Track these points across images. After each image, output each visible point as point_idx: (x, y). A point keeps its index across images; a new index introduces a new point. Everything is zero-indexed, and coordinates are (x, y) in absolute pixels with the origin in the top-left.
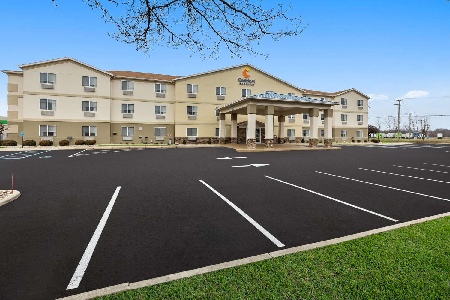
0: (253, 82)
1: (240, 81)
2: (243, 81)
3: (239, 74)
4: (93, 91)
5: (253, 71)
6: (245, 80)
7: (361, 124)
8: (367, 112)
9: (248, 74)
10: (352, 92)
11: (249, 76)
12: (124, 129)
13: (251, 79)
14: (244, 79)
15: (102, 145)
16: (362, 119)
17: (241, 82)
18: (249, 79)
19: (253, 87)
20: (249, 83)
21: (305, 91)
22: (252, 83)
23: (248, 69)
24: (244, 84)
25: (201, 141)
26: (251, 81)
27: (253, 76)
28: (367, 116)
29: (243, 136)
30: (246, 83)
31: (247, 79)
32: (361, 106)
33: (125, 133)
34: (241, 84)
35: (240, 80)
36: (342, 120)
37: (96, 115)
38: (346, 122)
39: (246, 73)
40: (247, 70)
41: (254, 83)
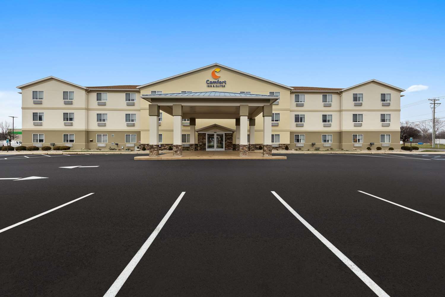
0: (224, 83)
1: (208, 84)
2: (211, 83)
3: (208, 76)
4: (71, 103)
5: (223, 71)
6: (214, 82)
7: (388, 125)
8: (399, 109)
9: (217, 74)
10: (372, 84)
11: (220, 77)
12: (99, 136)
13: (221, 80)
14: (213, 80)
15: (75, 150)
16: (390, 119)
17: (210, 85)
18: (218, 80)
19: (224, 88)
20: (219, 85)
21: (293, 89)
22: (222, 84)
23: (218, 70)
24: (213, 86)
25: (165, 147)
26: (220, 83)
27: (223, 76)
28: (399, 115)
29: (202, 143)
30: (215, 85)
31: (217, 81)
32: (388, 102)
33: (99, 141)
34: (209, 86)
35: (208, 82)
36: (353, 121)
37: (73, 124)
38: (362, 124)
39: (215, 74)
40: (215, 70)
41: (226, 84)
